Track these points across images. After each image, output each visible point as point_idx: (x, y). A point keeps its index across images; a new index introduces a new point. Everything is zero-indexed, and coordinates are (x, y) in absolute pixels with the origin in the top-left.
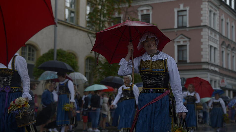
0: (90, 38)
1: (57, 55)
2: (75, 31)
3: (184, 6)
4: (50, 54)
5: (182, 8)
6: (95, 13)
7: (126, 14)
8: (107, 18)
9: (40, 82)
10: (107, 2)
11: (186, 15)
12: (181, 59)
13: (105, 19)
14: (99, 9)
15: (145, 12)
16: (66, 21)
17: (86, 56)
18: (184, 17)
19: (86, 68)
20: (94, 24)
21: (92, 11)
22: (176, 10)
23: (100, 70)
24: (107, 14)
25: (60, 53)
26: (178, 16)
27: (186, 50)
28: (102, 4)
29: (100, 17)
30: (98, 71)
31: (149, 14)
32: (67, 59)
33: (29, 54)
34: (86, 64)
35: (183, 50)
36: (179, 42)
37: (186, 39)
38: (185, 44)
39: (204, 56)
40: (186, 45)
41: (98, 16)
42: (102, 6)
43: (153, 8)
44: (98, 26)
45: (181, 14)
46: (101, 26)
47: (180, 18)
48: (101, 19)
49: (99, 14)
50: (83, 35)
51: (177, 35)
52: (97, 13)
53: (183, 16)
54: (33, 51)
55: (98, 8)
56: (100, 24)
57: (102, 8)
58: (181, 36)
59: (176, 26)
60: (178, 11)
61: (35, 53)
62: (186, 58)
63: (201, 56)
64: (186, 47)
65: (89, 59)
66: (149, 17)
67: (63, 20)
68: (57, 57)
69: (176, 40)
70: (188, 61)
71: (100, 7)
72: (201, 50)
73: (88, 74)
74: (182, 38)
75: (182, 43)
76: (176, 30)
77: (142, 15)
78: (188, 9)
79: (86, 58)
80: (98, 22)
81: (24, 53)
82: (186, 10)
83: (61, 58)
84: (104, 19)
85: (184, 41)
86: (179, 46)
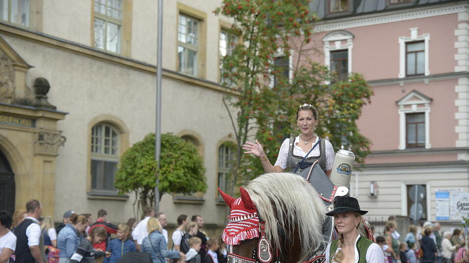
0: (227, 108)
1: (162, 145)
2: (198, 91)
3: (420, 32)
4: (148, 144)
5: (414, 36)
6: (236, 58)
7: (300, 55)
8: (262, 67)
9: (128, 197)
10: (260, 34)
11: (423, 51)
12: (413, 142)
13: (258, 67)
14: (245, 49)
15: (338, 46)
16: (180, 73)
17: (220, 142)
18: (419, 55)
19: (220, 164)
20: (236, 80)
21: (231, 53)
22: (402, 42)
23: (249, 170)
24: (260, 57)
25: (167, 141)
26: (407, 53)
27: (424, 123)
28: (251, 37)
29: (248, 64)
30: (244, 173)
31: (347, 50)
32: (182, 154)
33: (106, 142)
34: (220, 157)
35: (416, 123)
36: (410, 106)
37: (424, 101)
38: (421, 110)
39: (461, 136)
40: (423, 113)
41: (245, 61)
42: (251, 43)
43: (354, 37)
44: (243, 83)
45: (411, 48)
46: (250, 83)
47: (411, 57)
48: (249, 69)
49: (245, 58)
50: (213, 99)
51: (403, 91)
52: (241, 56)
53: (416, 52)
54: (114, 134)
55: (243, 46)
56: (247, 80)
57: (250, 46)
58: (413, 94)
59: (402, 75)
60: (407, 43)
61: (119, 137)
62: (424, 139)
63: (456, 136)
64: (424, 118)
65: (225, 148)
66: (347, 55)
67: (174, 69)
68: (162, 151)
69: (403, 102)
70: (428, 146)
71: (247, 44)
72: (456, 122)
73: (224, 176)
74: (415, 98)
75: (414, 109)
76: (402, 83)
77: (332, 52)
78: (427, 38)
79: (220, 145)
80: (245, 74)
81: (97, 139)
82: (423, 41)
83: (171, 153)
84: (255, 69)
85: (419, 105)
86: (409, 115)
